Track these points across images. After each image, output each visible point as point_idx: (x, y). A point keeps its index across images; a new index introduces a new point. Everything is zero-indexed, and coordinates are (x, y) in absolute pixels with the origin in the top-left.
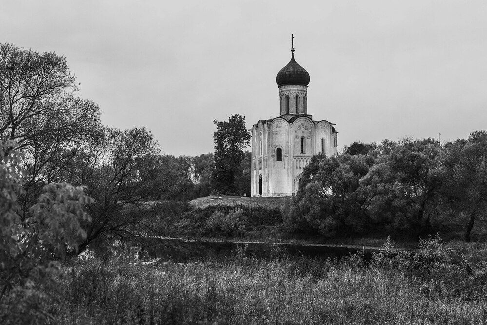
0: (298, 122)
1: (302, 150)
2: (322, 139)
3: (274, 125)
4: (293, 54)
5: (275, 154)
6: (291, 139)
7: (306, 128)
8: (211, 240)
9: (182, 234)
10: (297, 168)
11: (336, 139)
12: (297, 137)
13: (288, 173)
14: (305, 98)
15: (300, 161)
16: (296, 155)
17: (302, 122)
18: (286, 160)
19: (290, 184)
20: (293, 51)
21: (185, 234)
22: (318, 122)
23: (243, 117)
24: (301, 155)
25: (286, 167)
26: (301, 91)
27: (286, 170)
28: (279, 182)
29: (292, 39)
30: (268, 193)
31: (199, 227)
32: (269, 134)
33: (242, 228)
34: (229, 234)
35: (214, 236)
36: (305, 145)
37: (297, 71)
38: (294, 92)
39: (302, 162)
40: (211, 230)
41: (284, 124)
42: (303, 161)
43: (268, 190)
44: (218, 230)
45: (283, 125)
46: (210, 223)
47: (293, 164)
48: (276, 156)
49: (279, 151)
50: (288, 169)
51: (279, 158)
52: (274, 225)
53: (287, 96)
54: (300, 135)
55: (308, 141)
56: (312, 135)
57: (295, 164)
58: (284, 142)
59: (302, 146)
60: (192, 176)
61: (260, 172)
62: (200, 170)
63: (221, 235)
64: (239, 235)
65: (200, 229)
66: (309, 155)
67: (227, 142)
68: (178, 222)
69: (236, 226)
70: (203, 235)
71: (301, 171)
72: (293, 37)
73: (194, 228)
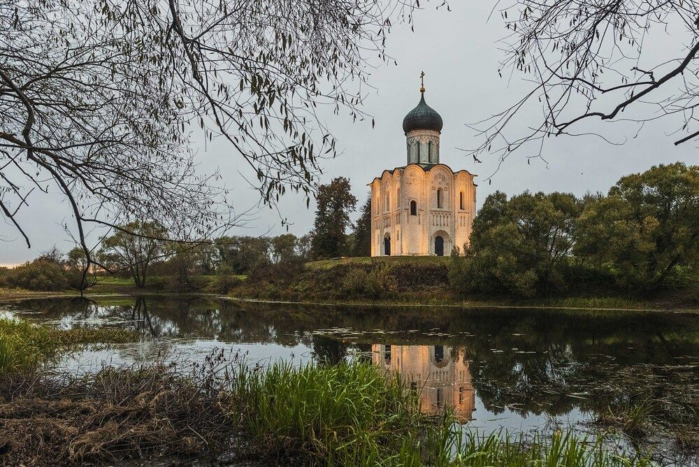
0: (434, 171)
1: (438, 205)
2: (461, 193)
3: (408, 173)
4: (423, 94)
5: (409, 207)
6: (428, 190)
7: (444, 179)
8: (352, 304)
9: (306, 297)
10: (434, 225)
11: (475, 193)
12: (433, 188)
13: (424, 230)
14: (438, 146)
15: (437, 216)
16: (433, 209)
17: (439, 171)
18: (421, 215)
19: (427, 242)
20: (423, 91)
21: (313, 297)
22: (458, 172)
23: (347, 180)
25: (421, 222)
26: (435, 137)
27: (421, 225)
28: (413, 240)
29: (422, 77)
30: (402, 252)
31: (329, 288)
32: (402, 182)
33: (393, 287)
34: (376, 297)
35: (355, 299)
36: (442, 198)
37: (431, 113)
38: (427, 137)
39: (439, 218)
40: (349, 292)
41: (419, 172)
42: (441, 217)
43: (402, 249)
44: (360, 291)
45: (418, 174)
46: (347, 283)
47: (430, 220)
48: (410, 210)
49: (413, 204)
50: (423, 225)
51: (414, 212)
52: (433, 285)
53: (418, 143)
54: (437, 186)
55: (445, 194)
56: (451, 186)
57: (432, 221)
58: (419, 194)
59: (438, 199)
60: (271, 256)
61: (386, 230)
62: (280, 249)
63: (364, 297)
64: (391, 297)
65: (333, 291)
66: (447, 210)
67: (330, 207)
68: (297, 285)
69: (385, 286)
70: (338, 298)
71: (439, 228)
72: (423, 74)
73: (324, 290)
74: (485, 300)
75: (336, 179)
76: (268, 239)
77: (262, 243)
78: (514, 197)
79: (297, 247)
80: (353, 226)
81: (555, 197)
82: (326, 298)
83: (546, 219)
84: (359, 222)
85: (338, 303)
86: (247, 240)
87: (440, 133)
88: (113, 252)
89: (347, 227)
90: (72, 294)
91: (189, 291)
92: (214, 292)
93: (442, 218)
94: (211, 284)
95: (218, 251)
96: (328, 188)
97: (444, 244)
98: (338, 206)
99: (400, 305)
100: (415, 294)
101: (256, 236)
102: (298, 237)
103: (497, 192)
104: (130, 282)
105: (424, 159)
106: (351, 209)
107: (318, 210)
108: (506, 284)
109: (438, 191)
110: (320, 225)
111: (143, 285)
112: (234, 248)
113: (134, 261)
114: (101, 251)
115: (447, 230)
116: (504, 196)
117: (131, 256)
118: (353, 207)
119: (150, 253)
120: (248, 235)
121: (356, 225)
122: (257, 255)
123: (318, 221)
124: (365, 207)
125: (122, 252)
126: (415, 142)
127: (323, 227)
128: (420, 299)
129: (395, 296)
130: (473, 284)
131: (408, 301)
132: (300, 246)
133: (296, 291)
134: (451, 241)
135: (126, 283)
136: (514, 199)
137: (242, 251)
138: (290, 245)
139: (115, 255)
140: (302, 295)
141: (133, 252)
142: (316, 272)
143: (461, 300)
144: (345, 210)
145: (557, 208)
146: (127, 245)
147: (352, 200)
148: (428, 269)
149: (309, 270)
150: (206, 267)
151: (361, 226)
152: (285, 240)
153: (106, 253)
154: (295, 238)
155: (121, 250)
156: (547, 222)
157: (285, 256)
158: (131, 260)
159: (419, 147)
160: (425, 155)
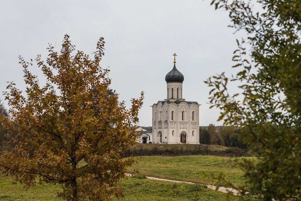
20: (175, 62)
24: (183, 121)
39: (183, 125)
55: (185, 114)
59: (183, 116)
71: (183, 130)
109: (183, 112)
126: (171, 88)
159: (173, 90)
160: (175, 95)
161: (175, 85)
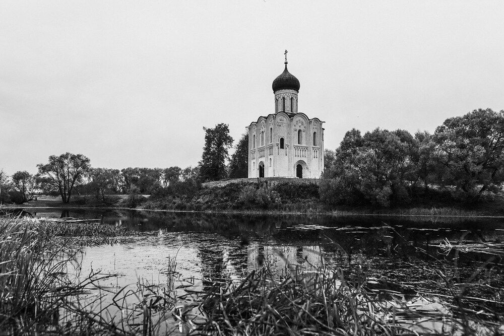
0: (296, 118)
1: (299, 142)
2: (314, 134)
3: (278, 118)
4: (286, 66)
5: (279, 143)
6: (292, 131)
7: (303, 124)
8: (246, 212)
9: (209, 207)
10: (296, 156)
12: (295, 130)
13: (289, 159)
14: (297, 100)
16: (295, 145)
17: (299, 118)
18: (287, 149)
19: (293, 169)
20: (286, 63)
21: (214, 208)
22: (312, 119)
23: (227, 125)
24: (299, 145)
25: (287, 154)
26: (295, 94)
27: (287, 156)
28: (282, 167)
29: (285, 54)
31: (226, 201)
32: (274, 124)
34: (265, 207)
35: (248, 209)
36: (302, 137)
38: (290, 94)
39: (299, 151)
40: (242, 203)
43: (274, 173)
44: (252, 203)
45: (285, 119)
46: (242, 197)
47: (293, 152)
48: (280, 145)
49: (282, 141)
50: (289, 156)
51: (282, 147)
52: (307, 198)
53: (284, 98)
54: (298, 129)
55: (303, 134)
56: (307, 129)
57: (295, 153)
58: (286, 133)
59: (299, 138)
60: (162, 182)
61: (260, 160)
62: (169, 177)
63: (256, 207)
64: (276, 207)
65: (229, 203)
66: (305, 145)
67: (214, 144)
68: (198, 199)
69: (272, 199)
70: (234, 208)
71: (299, 159)
72: (286, 52)
73: (222, 202)
74: (348, 210)
75: (219, 125)
76: (161, 170)
77: (156, 173)
78: (368, 133)
79: (182, 176)
80: (229, 159)
81: (399, 133)
82: (225, 208)
83: (396, 148)
84: (234, 156)
85: (235, 212)
86: (144, 171)
87: (298, 92)
88: (46, 176)
89: (225, 159)
90: (13, 207)
91: (104, 206)
92: (124, 206)
93: (302, 151)
94: (121, 201)
95: (124, 178)
96: (212, 132)
97: (303, 170)
98: (219, 144)
99: (284, 213)
100: (295, 205)
101: (152, 168)
102: (182, 169)
103: (354, 129)
104: (59, 198)
105: (288, 110)
106: (229, 146)
107: (205, 147)
108: (368, 197)
109: (299, 132)
110: (206, 158)
111: (68, 201)
112: (136, 176)
113: (63, 183)
114: (38, 175)
115: (305, 160)
116: (358, 132)
117: (60, 179)
118: (231, 145)
119: (75, 177)
120: (146, 167)
121: (231, 159)
122: (153, 180)
123: (205, 155)
124: (238, 145)
125: (54, 176)
126: (281, 97)
127: (208, 159)
128: (299, 209)
129: (280, 206)
130: (341, 197)
131: (290, 210)
132: (184, 175)
133: (198, 203)
134: (307, 168)
135: (54, 200)
136: (368, 134)
137: (141, 178)
138: (177, 174)
139: (49, 178)
140: (205, 206)
141: (63, 176)
142: (212, 189)
143: (331, 210)
144: (225, 147)
145: (402, 141)
146: (59, 170)
147: (230, 140)
148: (300, 187)
149: (206, 187)
150: (114, 189)
151: (235, 159)
152: (173, 170)
153: (42, 177)
154: (180, 169)
155: (53, 175)
156: (397, 150)
157: (172, 182)
158: (60, 182)
159: (284, 101)
160: (288, 107)
161: (287, 93)
